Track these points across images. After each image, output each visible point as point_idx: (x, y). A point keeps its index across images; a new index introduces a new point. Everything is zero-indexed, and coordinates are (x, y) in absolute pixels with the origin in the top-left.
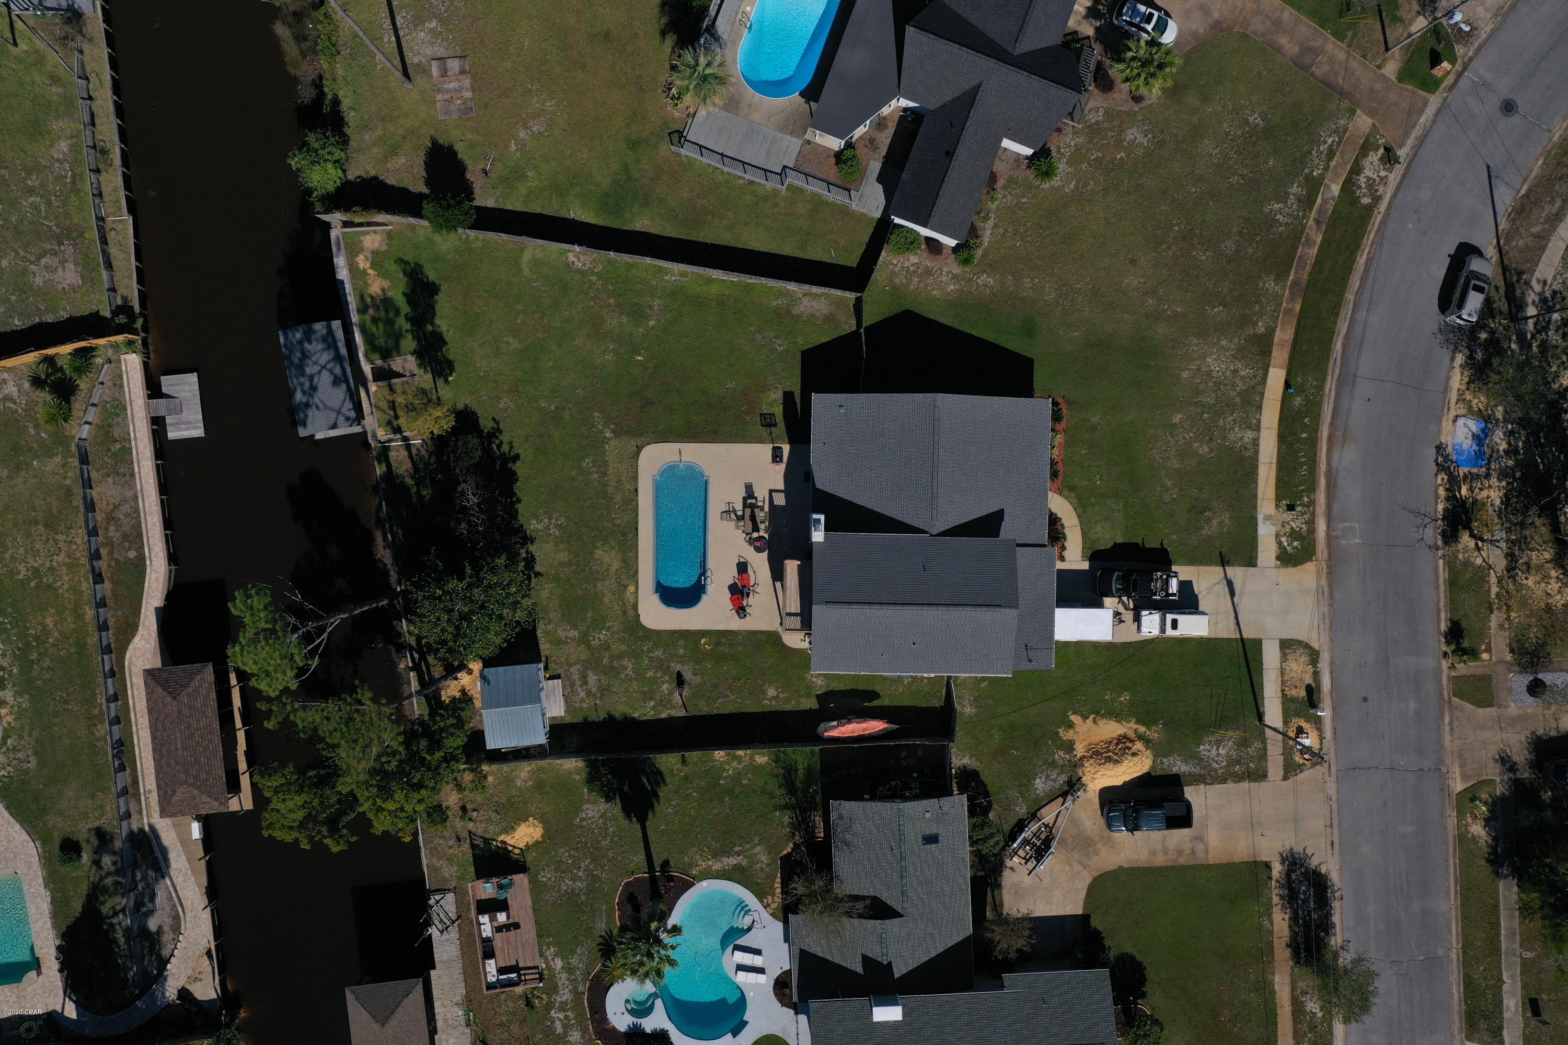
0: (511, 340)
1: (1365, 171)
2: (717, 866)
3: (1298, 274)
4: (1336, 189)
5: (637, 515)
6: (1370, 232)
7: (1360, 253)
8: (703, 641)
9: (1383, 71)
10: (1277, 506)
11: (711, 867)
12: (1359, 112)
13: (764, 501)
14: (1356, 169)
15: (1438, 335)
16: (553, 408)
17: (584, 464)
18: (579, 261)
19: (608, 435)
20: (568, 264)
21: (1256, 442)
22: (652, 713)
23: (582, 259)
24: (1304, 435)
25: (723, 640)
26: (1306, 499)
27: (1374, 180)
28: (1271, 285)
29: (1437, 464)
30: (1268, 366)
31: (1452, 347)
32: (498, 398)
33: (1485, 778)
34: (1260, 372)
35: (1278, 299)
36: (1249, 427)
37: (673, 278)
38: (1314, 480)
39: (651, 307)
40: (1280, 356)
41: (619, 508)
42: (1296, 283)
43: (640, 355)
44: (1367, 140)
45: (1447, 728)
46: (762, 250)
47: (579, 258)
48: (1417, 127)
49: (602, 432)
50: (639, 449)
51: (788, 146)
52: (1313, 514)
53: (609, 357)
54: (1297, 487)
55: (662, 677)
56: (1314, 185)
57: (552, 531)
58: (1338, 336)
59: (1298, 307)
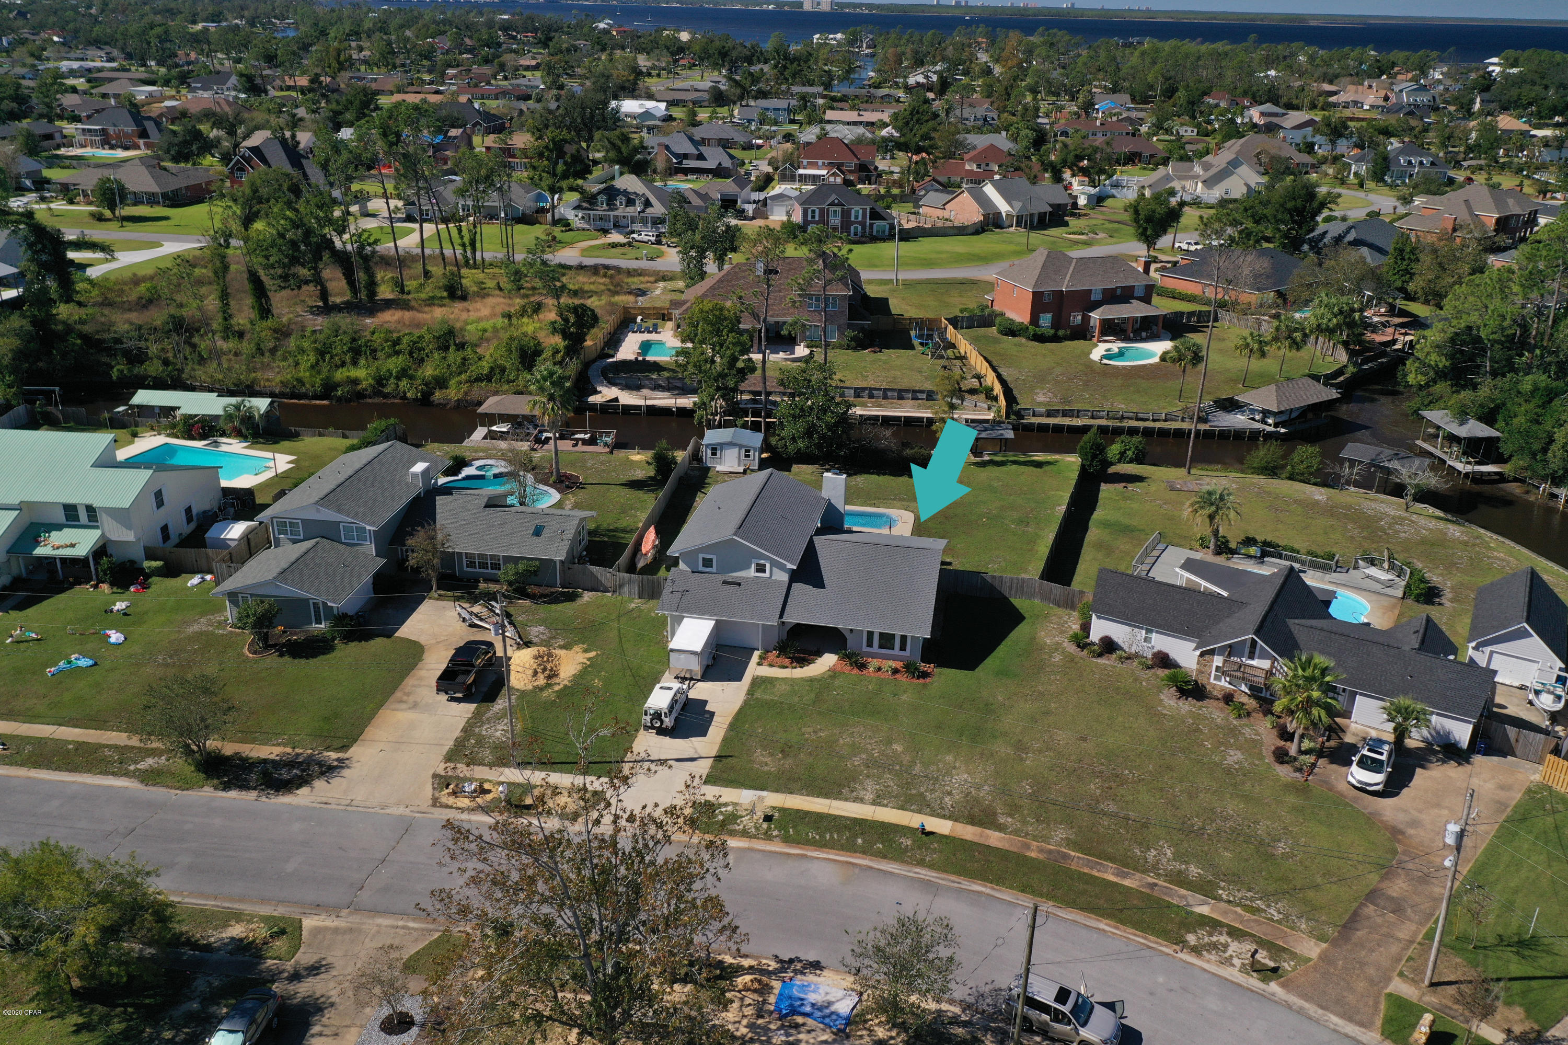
1: (1236, 943)
3: (1078, 861)
4: (1204, 910)
6: (1145, 938)
7: (1112, 923)
9: (1397, 978)
10: (774, 808)
12: (1324, 945)
14: (1235, 933)
15: (990, 987)
21: (861, 800)
24: (860, 841)
26: (775, 833)
27: (1224, 952)
28: (1061, 833)
29: (791, 961)
30: (956, 820)
31: (971, 1000)
33: (302, 950)
34: (947, 813)
35: (1046, 839)
36: (878, 797)
38: (799, 843)
40: (968, 832)
42: (1065, 856)
44: (1284, 950)
45: (401, 923)
48: (1320, 1011)
52: (755, 837)
54: (794, 827)
56: (1206, 889)
58: (993, 889)
59: (1033, 855)
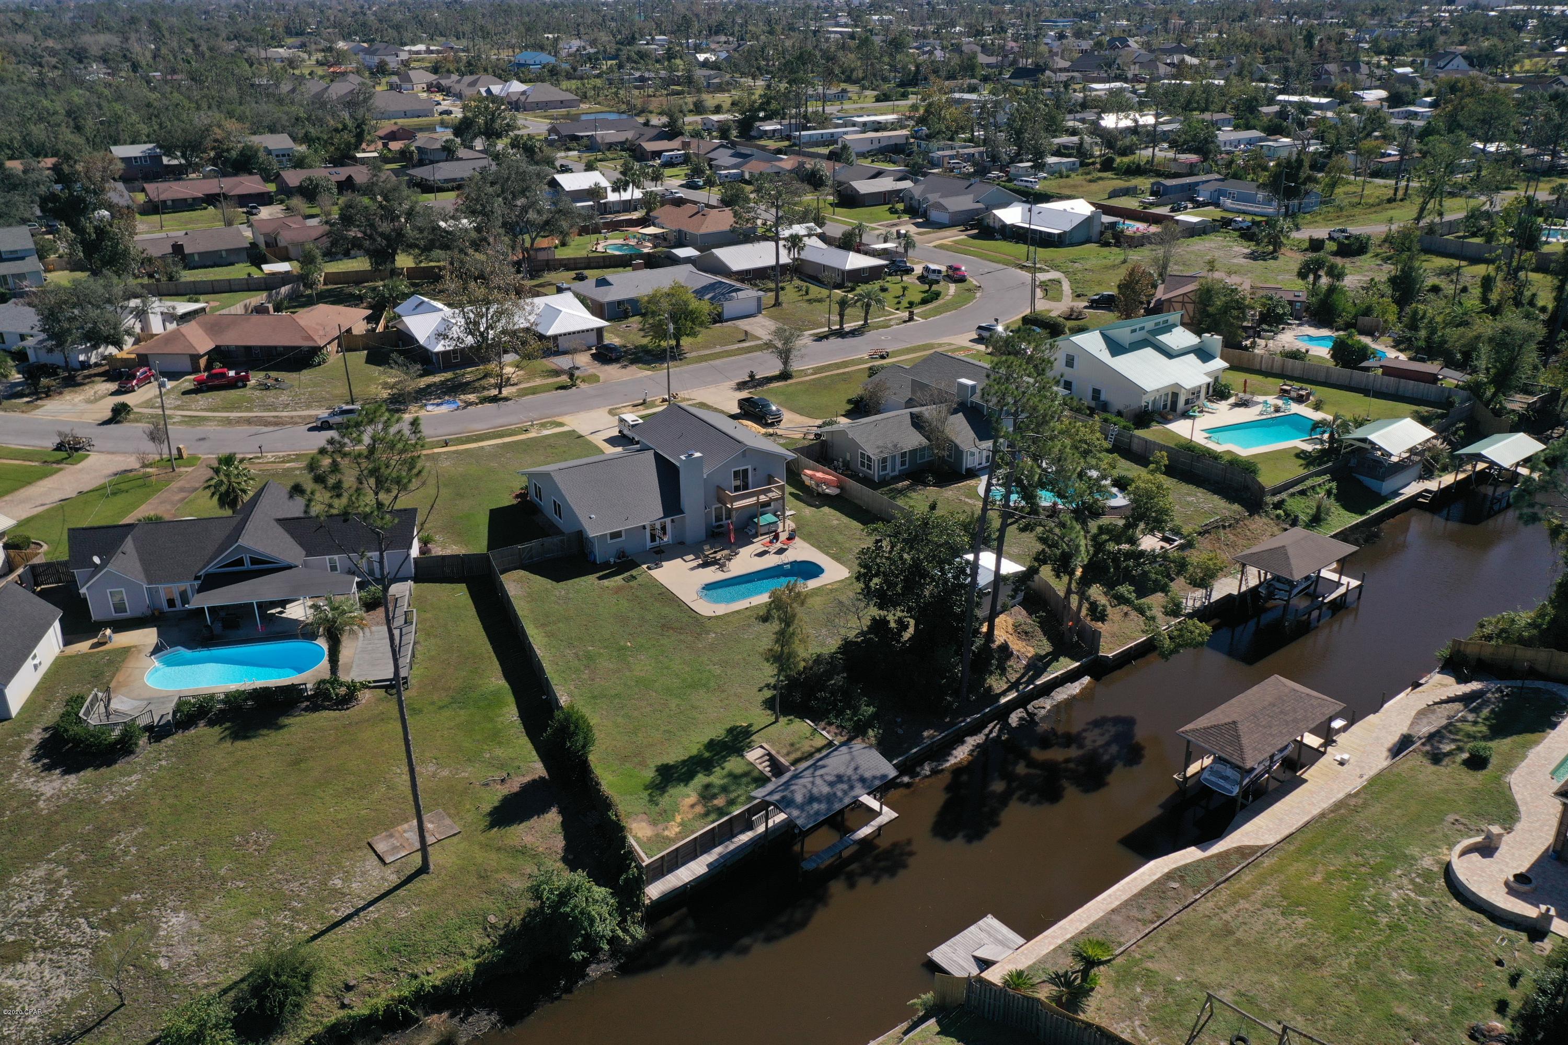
0: (673, 706)
8: (831, 551)
19: (713, 636)
25: (822, 545)
43: (625, 644)
49: (714, 639)
50: (710, 619)
53: (641, 657)
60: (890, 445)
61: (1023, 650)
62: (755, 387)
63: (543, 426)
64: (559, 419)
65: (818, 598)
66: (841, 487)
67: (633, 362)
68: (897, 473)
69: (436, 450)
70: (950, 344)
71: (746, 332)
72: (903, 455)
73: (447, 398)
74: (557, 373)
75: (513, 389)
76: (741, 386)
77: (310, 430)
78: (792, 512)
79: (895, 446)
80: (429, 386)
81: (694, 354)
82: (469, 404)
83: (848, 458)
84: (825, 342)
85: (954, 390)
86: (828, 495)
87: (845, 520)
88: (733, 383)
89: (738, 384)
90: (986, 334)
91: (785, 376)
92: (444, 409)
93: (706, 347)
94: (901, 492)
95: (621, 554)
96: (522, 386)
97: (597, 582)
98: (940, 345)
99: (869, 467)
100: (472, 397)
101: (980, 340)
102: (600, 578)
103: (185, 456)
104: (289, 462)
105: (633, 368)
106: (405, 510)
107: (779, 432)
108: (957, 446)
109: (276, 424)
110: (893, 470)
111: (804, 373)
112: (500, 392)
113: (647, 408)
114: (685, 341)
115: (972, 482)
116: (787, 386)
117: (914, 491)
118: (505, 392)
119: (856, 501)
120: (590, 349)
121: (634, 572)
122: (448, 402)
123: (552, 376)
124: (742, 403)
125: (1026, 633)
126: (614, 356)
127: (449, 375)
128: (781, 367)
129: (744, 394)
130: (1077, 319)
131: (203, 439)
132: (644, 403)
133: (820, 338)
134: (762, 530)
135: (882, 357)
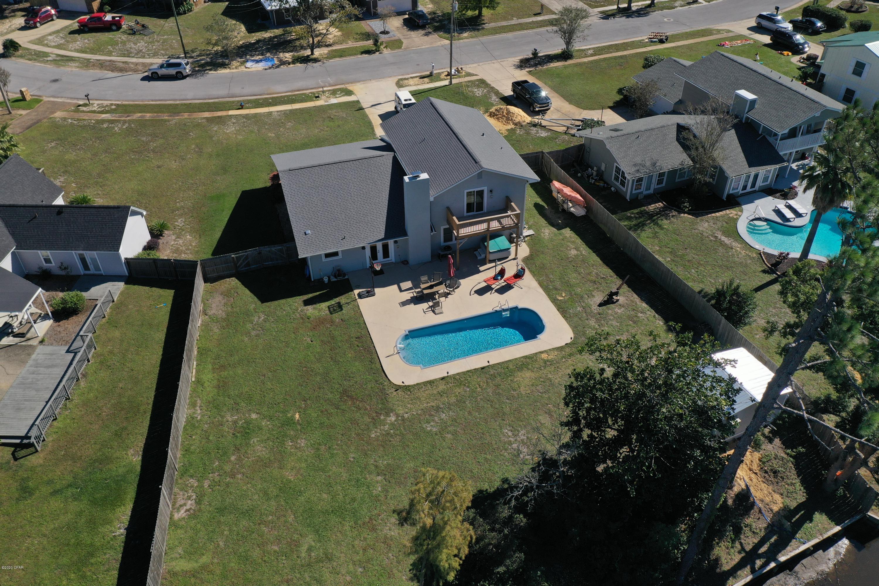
0: (305, 548)
1: (93, 109)
2: (737, 245)
4: (105, 115)
5: (468, 371)
8: (560, 298)
9: (23, 114)
10: (317, 101)
11: (740, 248)
12: (51, 116)
13: (413, 293)
14: (92, 112)
16: (379, 478)
17: (434, 429)
18: (185, 504)
19: (393, 419)
20: (190, 517)
22: (649, 313)
23: (183, 502)
24: (271, 101)
25: (551, 287)
26: (312, 95)
27: (100, 106)
30: (228, 116)
32: (386, 541)
34: (233, 117)
36: (271, 115)
37: (199, 411)
39: (235, 422)
40: (220, 113)
41: (468, 387)
42: (170, 116)
43: (293, 416)
44: (72, 112)
46: (161, 353)
47: (181, 506)
48: (65, 100)
49: (392, 424)
50: (398, 388)
51: (44, 354)
52: (319, 92)
53: (302, 443)
54: (303, 98)
55: (612, 315)
57: (522, 437)
60: (648, 164)
61: (767, 499)
62: (536, 65)
63: (334, 93)
64: (350, 87)
65: (528, 374)
66: (588, 207)
67: (436, 29)
68: (651, 191)
69: (231, 112)
70: (729, 31)
71: (542, 6)
72: (661, 175)
73: (268, 55)
74: (367, 36)
75: (324, 51)
76: (524, 64)
77: (144, 79)
78: (531, 232)
79: (654, 164)
80: (258, 41)
81: (493, 25)
82: (283, 63)
83: (603, 168)
84: (611, 21)
85: (731, 102)
86: (572, 214)
87: (585, 250)
88: (517, 59)
89: (522, 61)
90: (765, 23)
91: (565, 56)
92: (261, 66)
93: (505, 19)
94: (651, 217)
95: (339, 273)
96: (334, 48)
97: (302, 307)
98: (719, 31)
99: (623, 184)
100: (288, 56)
101: (759, 29)
102: (307, 303)
103: (28, 98)
104: (107, 112)
105: (435, 37)
106: (118, 207)
107: (544, 123)
108: (721, 170)
109: (121, 70)
110: (648, 188)
111: (583, 53)
112: (312, 53)
113: (432, 81)
114: (486, 12)
115: (731, 213)
116: (565, 67)
117: (667, 217)
118: (318, 53)
119: (601, 226)
120: (403, 13)
121: (342, 299)
122: (266, 60)
123: (363, 40)
124: (517, 85)
125: (775, 472)
126: (421, 22)
127: (278, 32)
128: (564, 46)
129: (522, 75)
130: (857, 11)
131: (56, 81)
132: (431, 75)
133: (607, 16)
134: (492, 257)
135: (661, 41)
